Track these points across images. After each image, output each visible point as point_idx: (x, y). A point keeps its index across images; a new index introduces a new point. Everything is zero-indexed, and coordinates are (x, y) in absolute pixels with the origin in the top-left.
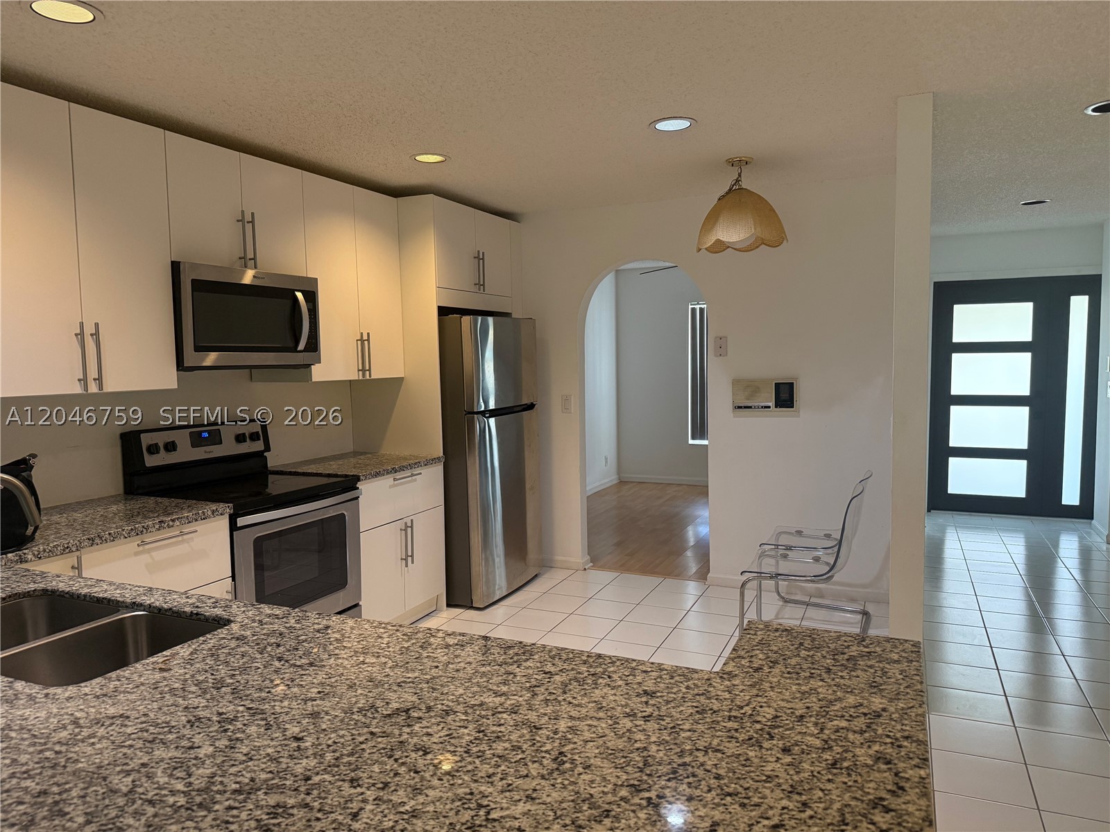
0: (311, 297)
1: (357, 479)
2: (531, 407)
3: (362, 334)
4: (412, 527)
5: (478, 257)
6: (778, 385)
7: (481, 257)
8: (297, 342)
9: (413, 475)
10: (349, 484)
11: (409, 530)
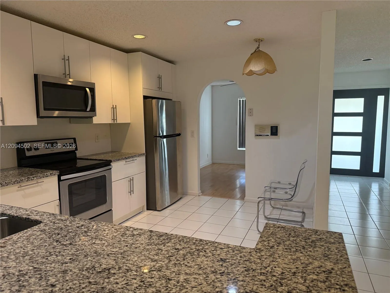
0: (92, 90)
1: (111, 161)
2: (179, 135)
3: (113, 105)
4: (133, 180)
5: (159, 77)
6: (272, 127)
7: (160, 77)
8: (87, 108)
9: (133, 160)
10: (107, 163)
11: (132, 181)
